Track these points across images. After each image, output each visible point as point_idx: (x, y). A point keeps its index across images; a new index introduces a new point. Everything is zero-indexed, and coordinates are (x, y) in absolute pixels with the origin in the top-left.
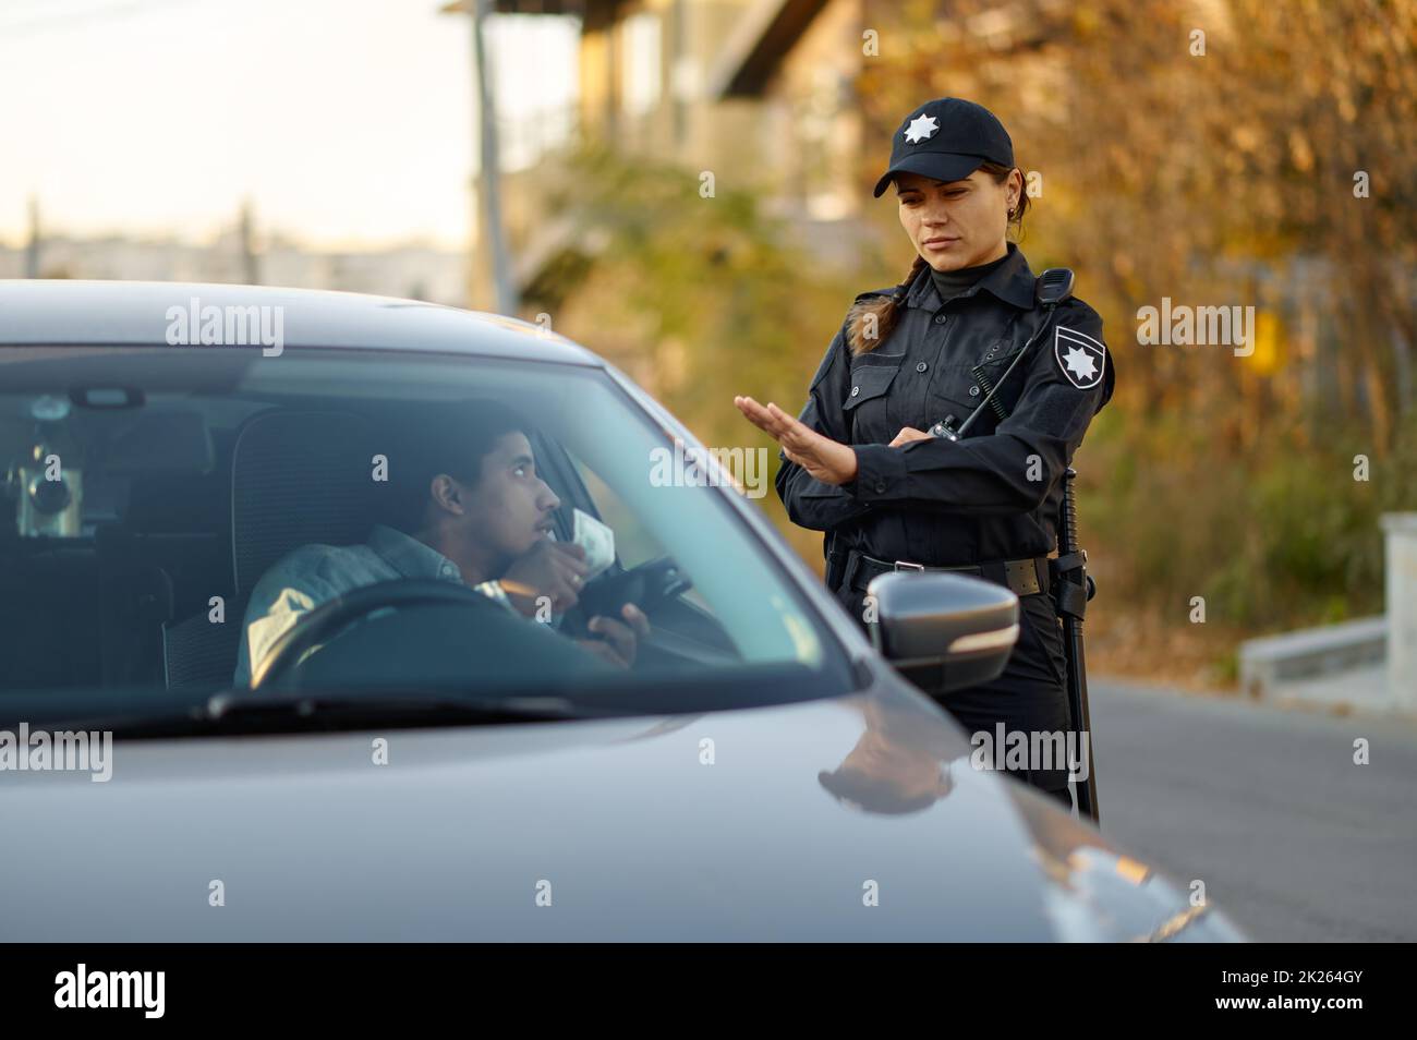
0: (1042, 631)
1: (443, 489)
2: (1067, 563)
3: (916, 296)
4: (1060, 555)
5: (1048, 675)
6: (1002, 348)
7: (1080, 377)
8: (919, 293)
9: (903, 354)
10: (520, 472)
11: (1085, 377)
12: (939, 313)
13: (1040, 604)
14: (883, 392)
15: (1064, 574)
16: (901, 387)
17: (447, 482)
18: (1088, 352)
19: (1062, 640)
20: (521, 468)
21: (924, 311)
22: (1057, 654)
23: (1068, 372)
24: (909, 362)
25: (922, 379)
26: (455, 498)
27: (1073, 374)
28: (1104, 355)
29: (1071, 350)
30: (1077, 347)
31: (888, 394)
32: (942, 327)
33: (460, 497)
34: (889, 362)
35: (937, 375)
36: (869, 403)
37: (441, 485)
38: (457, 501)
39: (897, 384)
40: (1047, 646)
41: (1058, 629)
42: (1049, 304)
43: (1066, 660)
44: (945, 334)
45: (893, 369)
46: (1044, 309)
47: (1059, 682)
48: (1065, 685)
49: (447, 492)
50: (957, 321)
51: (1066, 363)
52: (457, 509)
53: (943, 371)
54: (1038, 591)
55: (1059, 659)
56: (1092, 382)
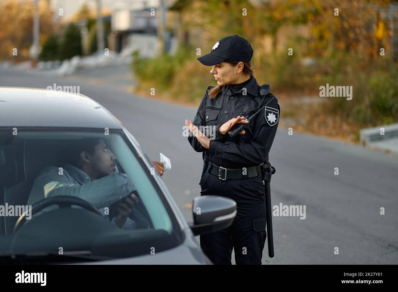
0: (258, 187)
1: (84, 155)
2: (266, 166)
3: (224, 91)
4: (264, 164)
5: (260, 199)
6: (249, 108)
7: (271, 122)
8: (225, 89)
9: (221, 107)
10: (106, 150)
11: (273, 122)
12: (232, 96)
13: (257, 179)
14: (215, 119)
15: (265, 169)
16: (220, 117)
17: (85, 153)
18: (274, 114)
19: (264, 188)
20: (106, 149)
21: (227, 95)
22: (262, 193)
23: (268, 121)
24: (222, 110)
25: (226, 115)
26: (87, 158)
27: (270, 122)
28: (278, 113)
29: (269, 114)
30: (271, 113)
31: (216, 119)
32: (232, 100)
33: (89, 157)
34: (217, 109)
35: (231, 115)
36: (211, 121)
37: (83, 154)
38: (88, 159)
39: (219, 117)
40: (259, 190)
41: (263, 185)
42: (263, 96)
43: (265, 194)
44: (233, 102)
45: (218, 112)
46: (261, 97)
47: (263, 201)
48: (265, 201)
49: (85, 156)
50: (236, 98)
51: (268, 119)
52: (88, 161)
53: (232, 114)
54: (257, 175)
55: (263, 195)
56: (275, 123)
